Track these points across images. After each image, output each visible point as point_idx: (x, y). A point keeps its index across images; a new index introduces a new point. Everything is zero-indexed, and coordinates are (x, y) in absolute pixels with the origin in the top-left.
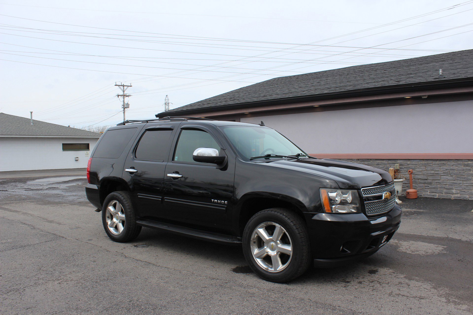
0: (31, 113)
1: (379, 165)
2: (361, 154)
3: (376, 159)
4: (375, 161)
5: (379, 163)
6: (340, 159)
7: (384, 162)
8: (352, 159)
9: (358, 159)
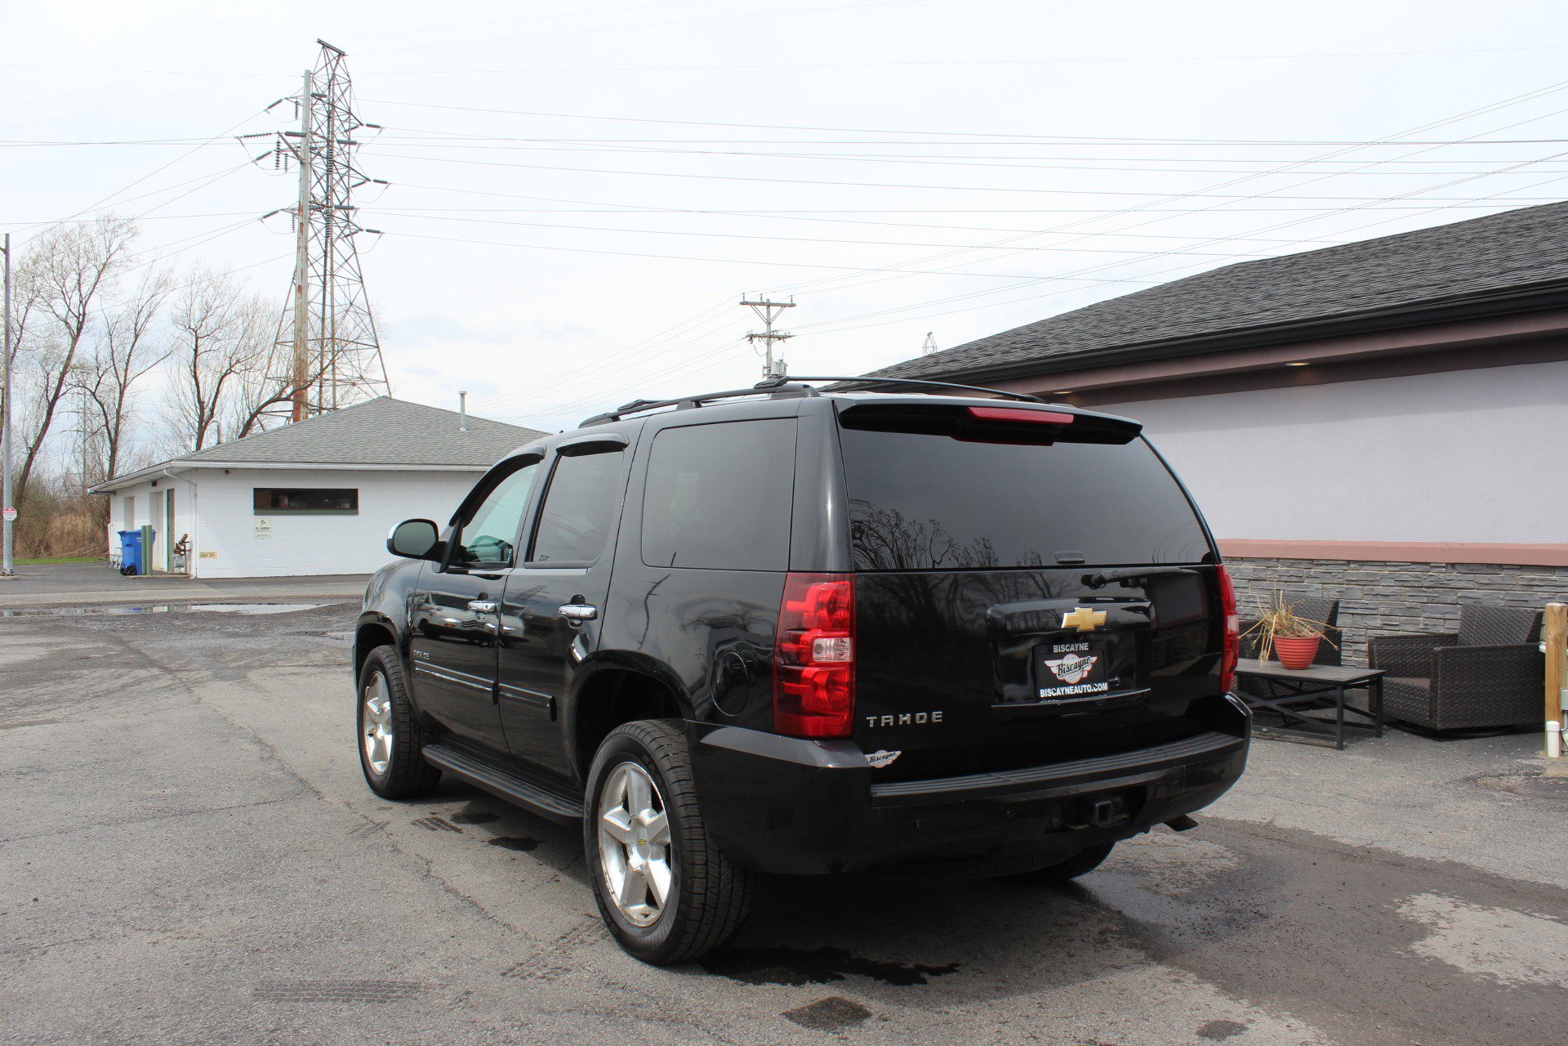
0: (463, 395)
1: (1535, 589)
2: (1462, 544)
3: (1522, 567)
4: (1518, 573)
5: (1533, 580)
6: (1386, 562)
7: (1554, 578)
8: (1429, 563)
9: (1453, 565)
